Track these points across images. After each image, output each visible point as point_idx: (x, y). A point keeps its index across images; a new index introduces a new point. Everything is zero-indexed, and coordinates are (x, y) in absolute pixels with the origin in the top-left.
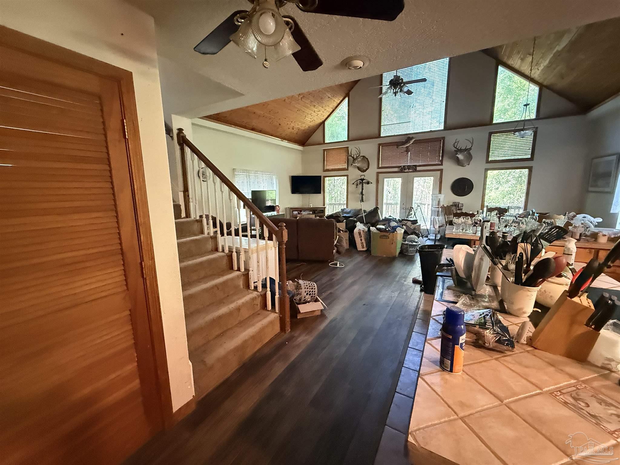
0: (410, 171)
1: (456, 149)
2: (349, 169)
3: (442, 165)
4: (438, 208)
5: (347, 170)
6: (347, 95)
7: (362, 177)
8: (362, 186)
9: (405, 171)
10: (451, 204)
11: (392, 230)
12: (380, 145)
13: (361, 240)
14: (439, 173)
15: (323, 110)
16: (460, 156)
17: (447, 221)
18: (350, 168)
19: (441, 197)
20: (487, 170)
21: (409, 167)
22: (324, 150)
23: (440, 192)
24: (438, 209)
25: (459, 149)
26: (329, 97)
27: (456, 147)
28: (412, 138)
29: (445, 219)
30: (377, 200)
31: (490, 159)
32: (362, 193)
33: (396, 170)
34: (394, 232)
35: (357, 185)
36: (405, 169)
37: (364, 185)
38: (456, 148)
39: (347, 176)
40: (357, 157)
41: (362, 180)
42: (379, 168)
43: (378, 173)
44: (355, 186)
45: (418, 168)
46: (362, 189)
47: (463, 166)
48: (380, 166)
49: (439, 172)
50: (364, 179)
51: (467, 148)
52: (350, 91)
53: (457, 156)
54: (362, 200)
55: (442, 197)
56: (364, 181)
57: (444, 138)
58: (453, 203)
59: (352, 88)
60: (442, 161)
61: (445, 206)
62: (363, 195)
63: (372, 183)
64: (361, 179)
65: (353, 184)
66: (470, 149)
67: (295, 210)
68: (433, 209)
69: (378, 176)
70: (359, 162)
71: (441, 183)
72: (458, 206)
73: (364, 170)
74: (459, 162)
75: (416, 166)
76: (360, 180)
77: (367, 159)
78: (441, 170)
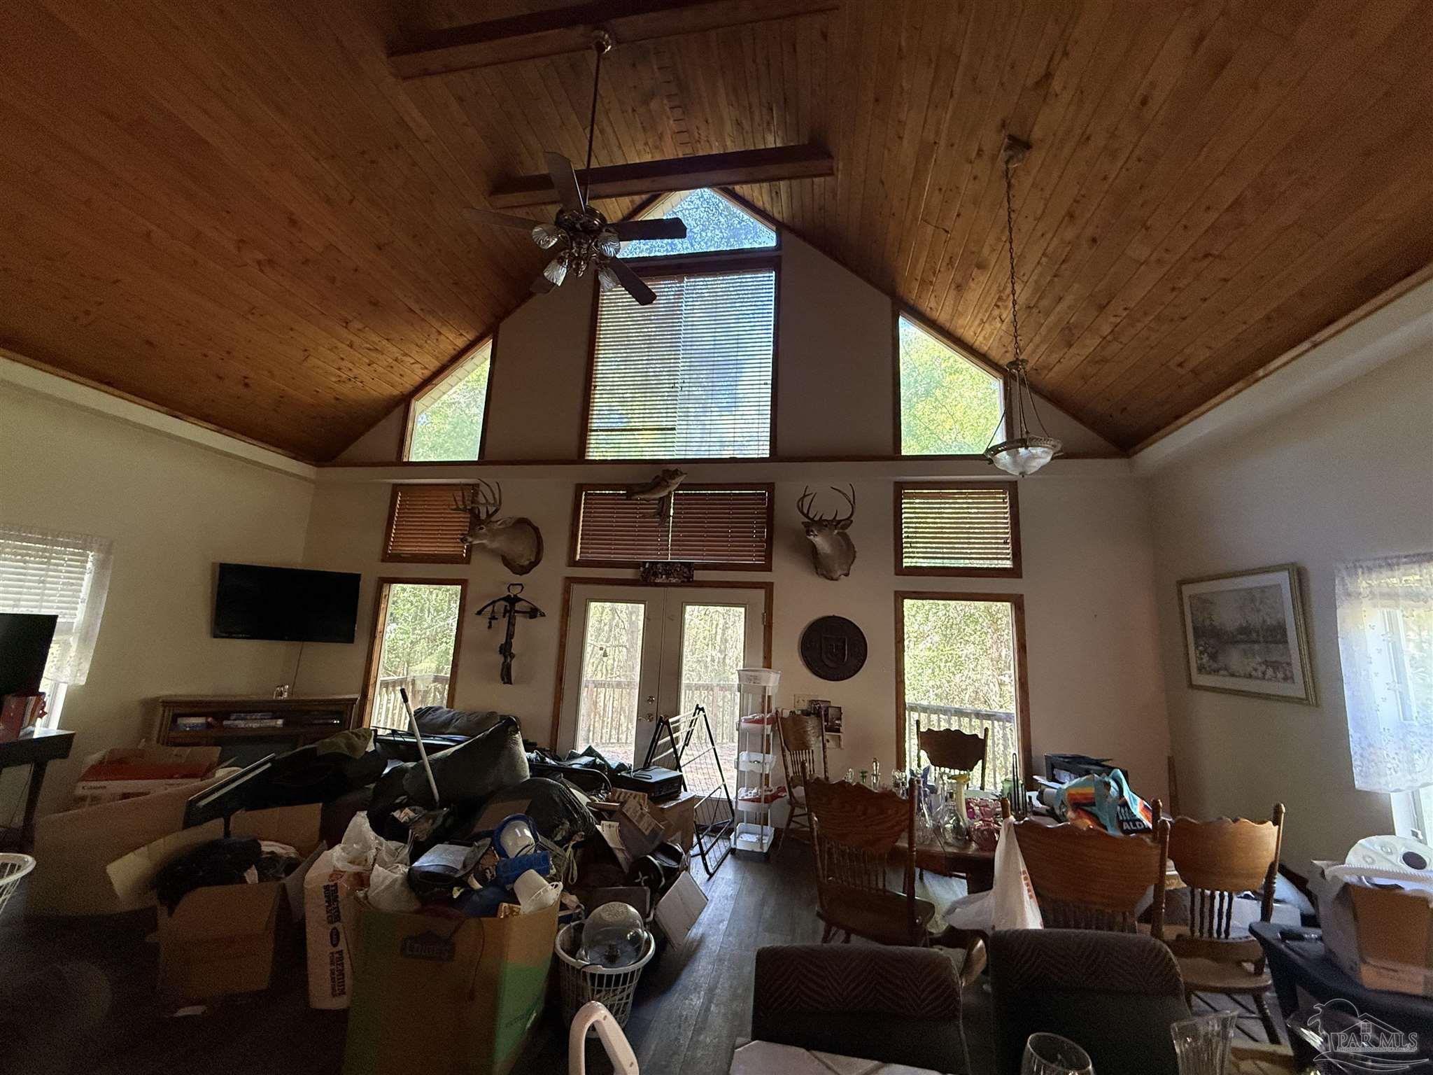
0: (674, 581)
1: (807, 520)
2: (472, 560)
3: (767, 568)
4: (761, 721)
5: (467, 561)
6: (489, 330)
7: (515, 591)
8: (511, 624)
9: (658, 581)
10: (804, 706)
11: (490, 893)
12: (580, 488)
13: (335, 937)
14: (761, 594)
15: (395, 351)
16: (820, 541)
17: (791, 774)
18: (475, 557)
19: (768, 681)
20: (900, 596)
21: (669, 568)
22: (396, 488)
23: (768, 664)
24: (759, 726)
25: (817, 519)
26: (411, 310)
27: (805, 511)
28: (676, 474)
29: (786, 768)
30: (560, 679)
31: (907, 562)
32: (506, 650)
33: (628, 574)
34: (493, 910)
35: (493, 618)
36: (655, 575)
37: (520, 621)
38: (806, 516)
39: (463, 583)
40: (489, 516)
41: (512, 600)
42: (573, 563)
43: (570, 581)
44: (484, 621)
45: (699, 575)
46: (510, 635)
47: (832, 579)
48: (578, 557)
49: (762, 592)
50: (520, 600)
51: (837, 518)
52: (499, 318)
53: (812, 537)
54: (506, 677)
55: (772, 681)
56: (518, 606)
57: (770, 487)
58: (811, 702)
59: (508, 313)
60: (768, 556)
61: (786, 714)
62: (512, 656)
63: (543, 615)
64: (507, 599)
65: (479, 613)
66: (848, 522)
67: (188, 710)
68: (743, 725)
69: (567, 591)
70: (494, 534)
71: (768, 628)
72: (826, 715)
73: (522, 566)
74: (817, 564)
75: (689, 566)
76: (504, 599)
77: (536, 530)
78: (768, 587)
